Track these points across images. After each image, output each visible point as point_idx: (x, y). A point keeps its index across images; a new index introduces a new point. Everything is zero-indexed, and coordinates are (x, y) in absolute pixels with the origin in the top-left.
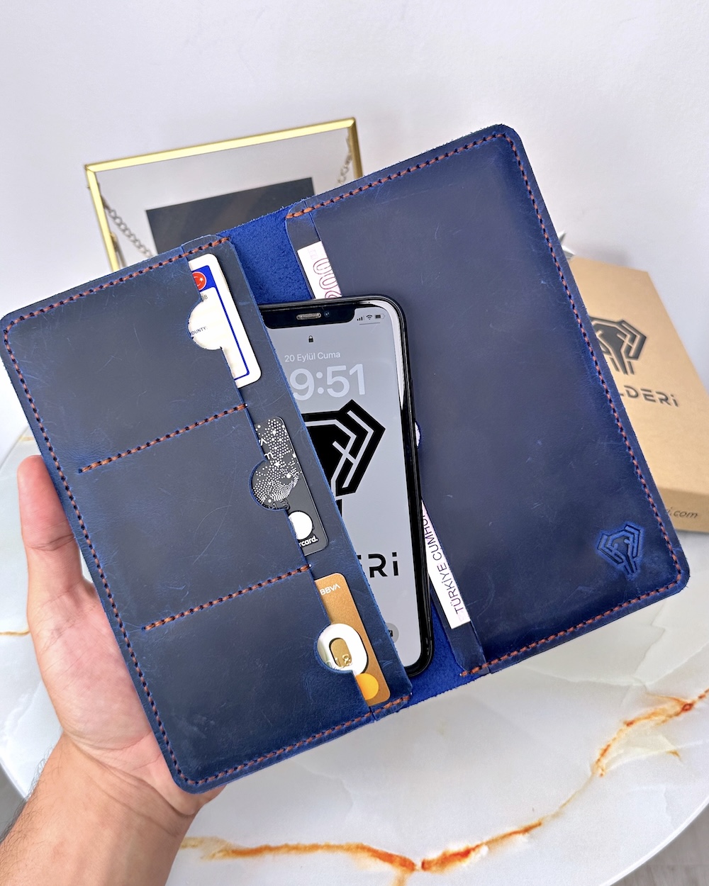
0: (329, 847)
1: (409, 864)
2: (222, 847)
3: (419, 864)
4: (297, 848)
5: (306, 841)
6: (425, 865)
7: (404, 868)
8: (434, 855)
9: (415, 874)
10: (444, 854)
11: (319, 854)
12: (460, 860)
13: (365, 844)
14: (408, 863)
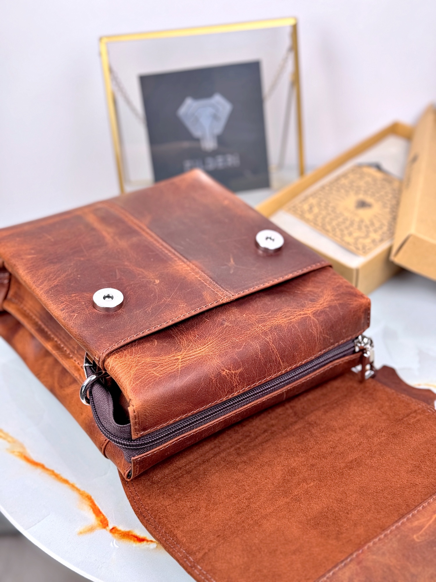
0: (73, 486)
1: (105, 524)
2: (21, 450)
3: (110, 527)
4: (57, 476)
5: (65, 476)
6: (114, 530)
7: (101, 524)
8: (122, 528)
9: (104, 530)
10: (129, 532)
11: (65, 486)
12: (134, 541)
13: (93, 498)
14: (106, 522)
